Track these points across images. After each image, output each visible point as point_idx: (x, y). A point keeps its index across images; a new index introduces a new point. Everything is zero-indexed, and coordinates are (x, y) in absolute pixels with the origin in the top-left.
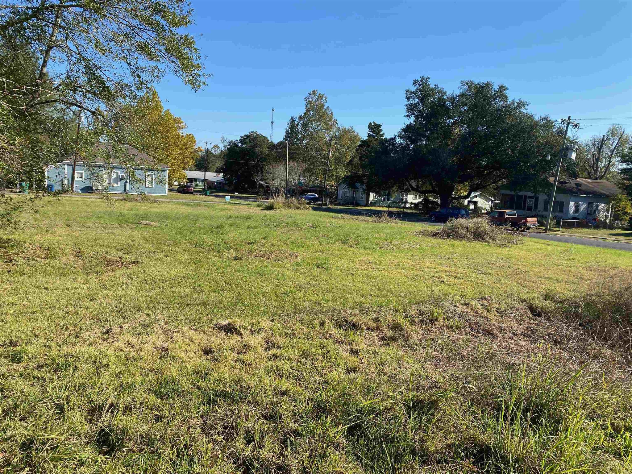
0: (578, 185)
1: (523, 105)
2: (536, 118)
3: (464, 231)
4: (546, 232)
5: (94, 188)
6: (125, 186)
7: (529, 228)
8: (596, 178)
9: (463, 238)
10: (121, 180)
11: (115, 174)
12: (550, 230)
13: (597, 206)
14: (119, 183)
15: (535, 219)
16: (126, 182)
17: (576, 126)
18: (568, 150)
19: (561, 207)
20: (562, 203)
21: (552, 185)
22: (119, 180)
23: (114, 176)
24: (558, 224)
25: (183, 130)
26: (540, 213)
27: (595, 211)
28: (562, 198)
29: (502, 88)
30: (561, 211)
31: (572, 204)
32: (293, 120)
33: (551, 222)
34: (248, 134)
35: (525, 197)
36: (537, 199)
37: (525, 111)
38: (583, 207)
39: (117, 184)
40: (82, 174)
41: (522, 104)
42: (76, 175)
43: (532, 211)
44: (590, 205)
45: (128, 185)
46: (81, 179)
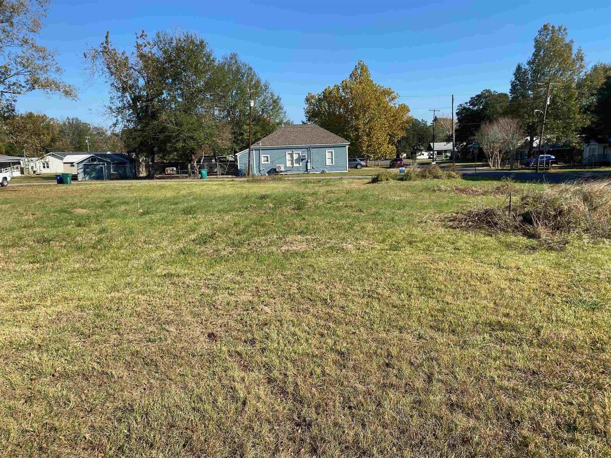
5: (277, 170)
6: (307, 165)
10: (302, 160)
11: (297, 155)
14: (301, 163)
16: (307, 162)
22: (301, 160)
23: (295, 157)
25: (396, 100)
32: (519, 68)
34: (480, 94)
39: (299, 164)
40: (267, 157)
42: (263, 159)
45: (309, 164)
46: (267, 162)
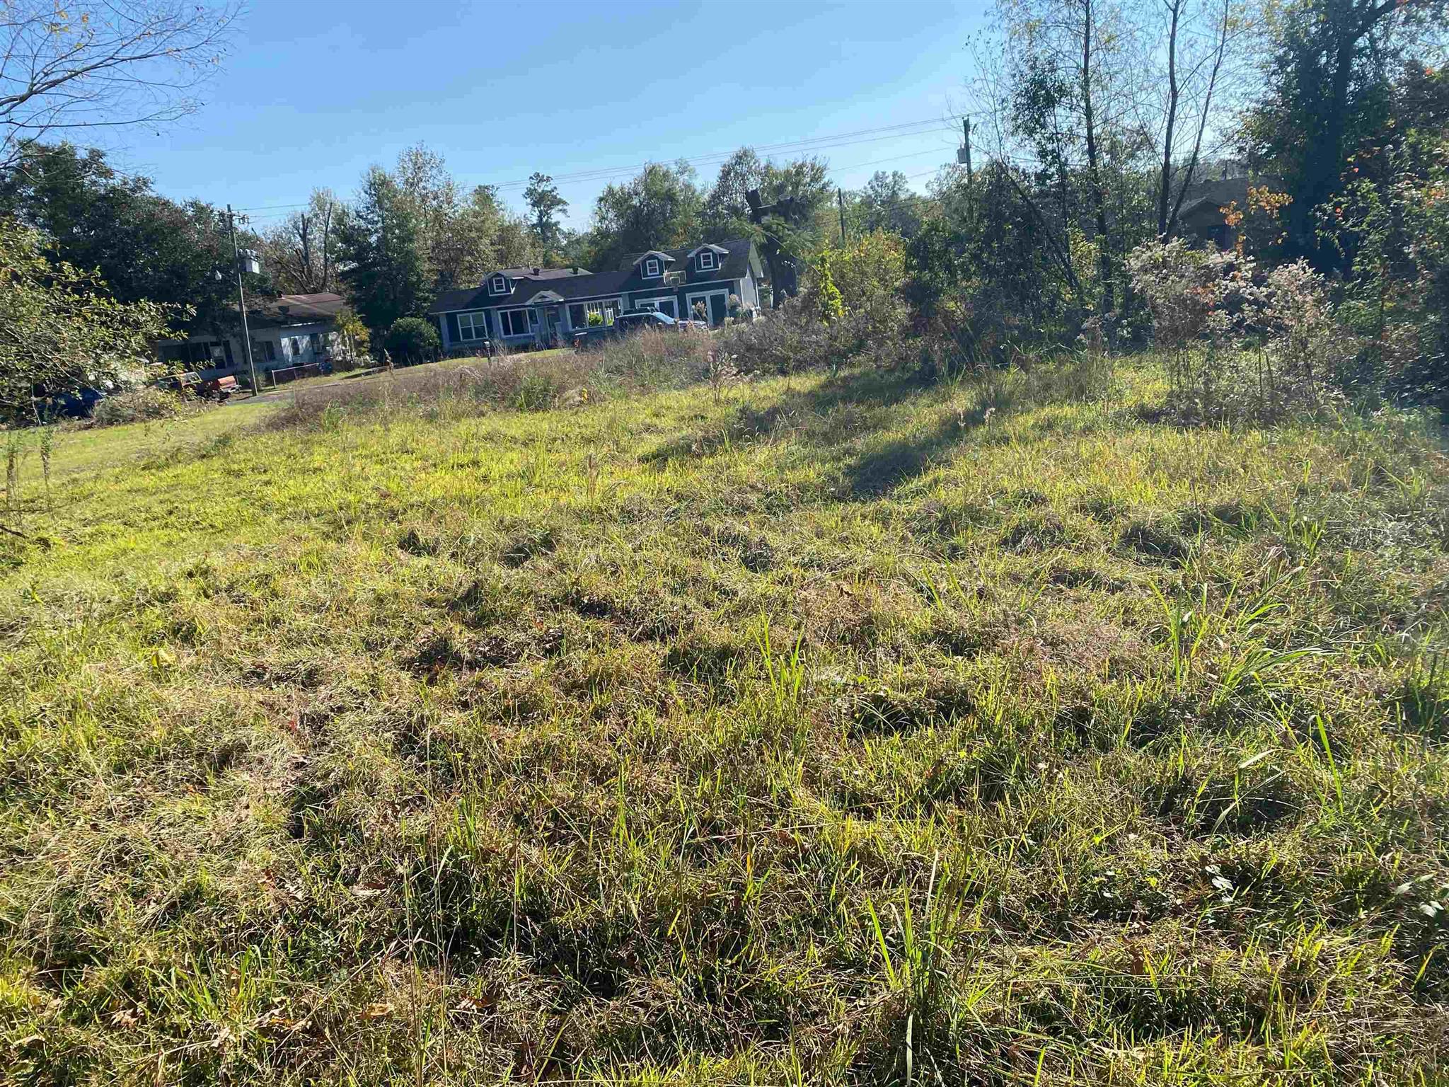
0: (284, 309)
1: (145, 183)
2: (178, 202)
3: (130, 412)
4: (254, 394)
7: (227, 395)
8: (315, 291)
9: (132, 420)
12: (260, 391)
13: (326, 337)
15: (231, 378)
17: (243, 218)
18: (243, 260)
19: (270, 351)
20: (269, 344)
21: (238, 316)
24: (269, 381)
26: (239, 369)
27: (324, 347)
28: (263, 335)
29: (96, 155)
30: (272, 357)
31: (285, 342)
33: (258, 378)
35: (206, 344)
36: (227, 344)
37: (151, 194)
38: (304, 342)
41: (141, 183)
43: (224, 366)
44: (314, 337)
